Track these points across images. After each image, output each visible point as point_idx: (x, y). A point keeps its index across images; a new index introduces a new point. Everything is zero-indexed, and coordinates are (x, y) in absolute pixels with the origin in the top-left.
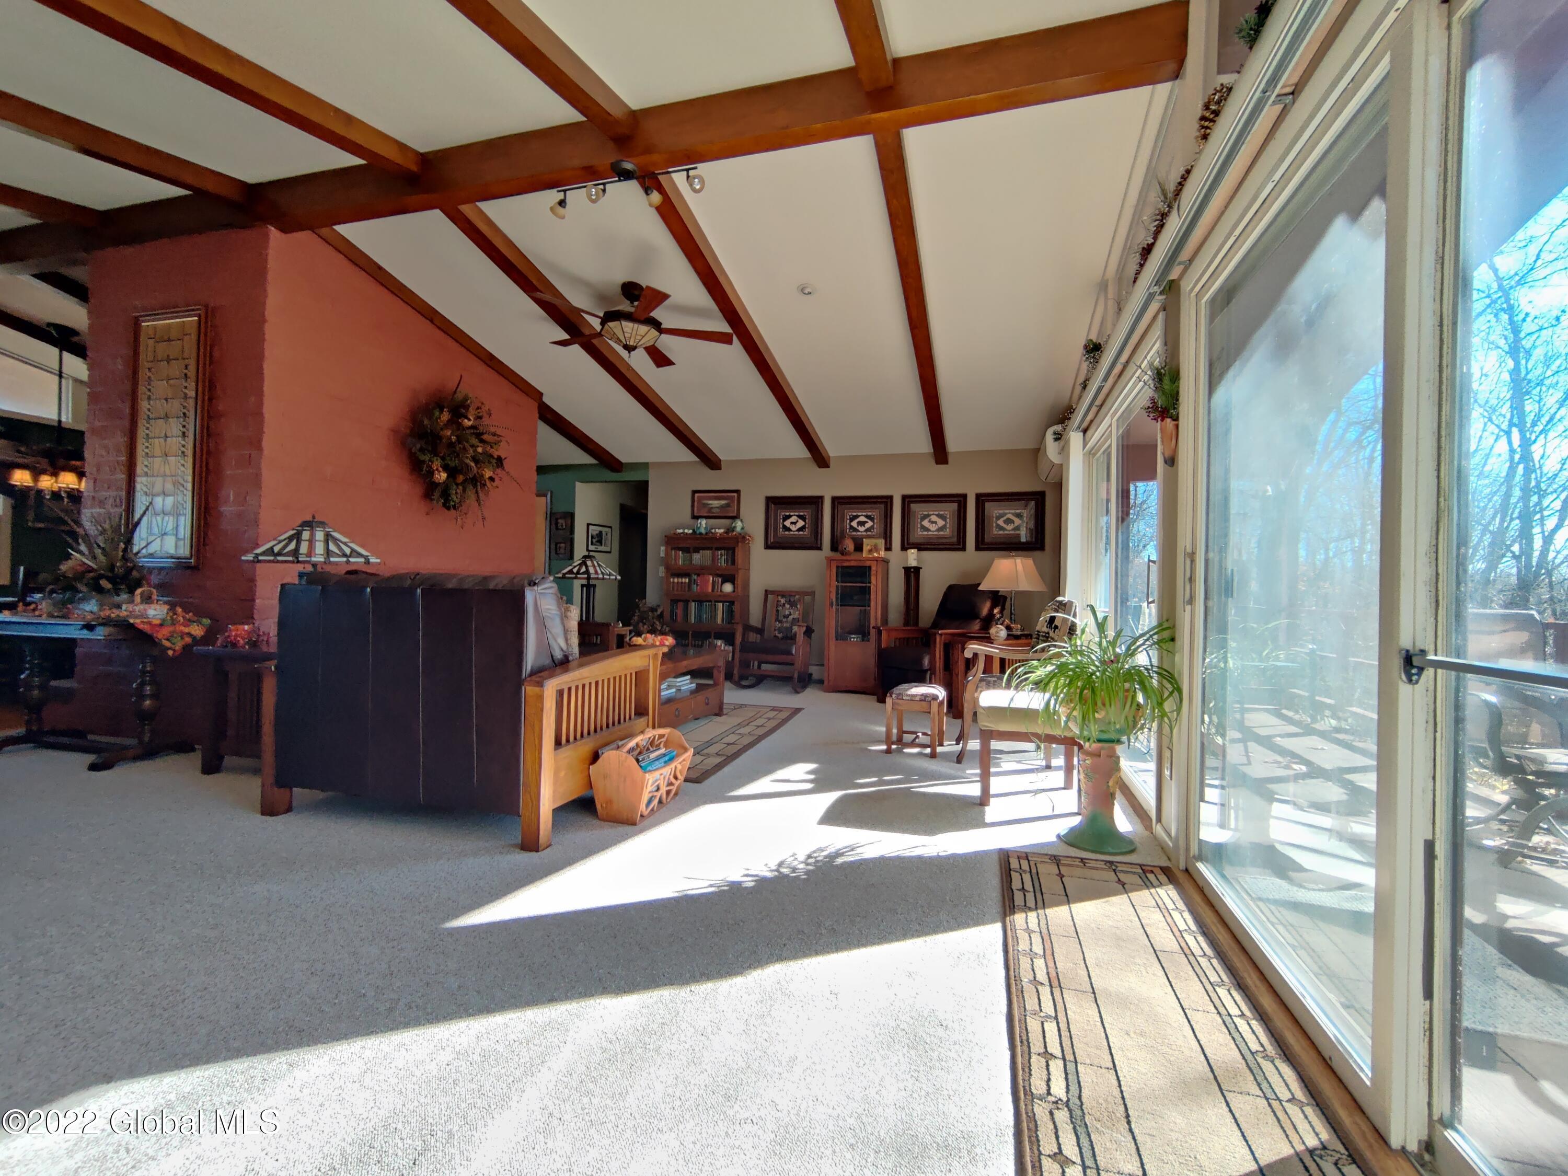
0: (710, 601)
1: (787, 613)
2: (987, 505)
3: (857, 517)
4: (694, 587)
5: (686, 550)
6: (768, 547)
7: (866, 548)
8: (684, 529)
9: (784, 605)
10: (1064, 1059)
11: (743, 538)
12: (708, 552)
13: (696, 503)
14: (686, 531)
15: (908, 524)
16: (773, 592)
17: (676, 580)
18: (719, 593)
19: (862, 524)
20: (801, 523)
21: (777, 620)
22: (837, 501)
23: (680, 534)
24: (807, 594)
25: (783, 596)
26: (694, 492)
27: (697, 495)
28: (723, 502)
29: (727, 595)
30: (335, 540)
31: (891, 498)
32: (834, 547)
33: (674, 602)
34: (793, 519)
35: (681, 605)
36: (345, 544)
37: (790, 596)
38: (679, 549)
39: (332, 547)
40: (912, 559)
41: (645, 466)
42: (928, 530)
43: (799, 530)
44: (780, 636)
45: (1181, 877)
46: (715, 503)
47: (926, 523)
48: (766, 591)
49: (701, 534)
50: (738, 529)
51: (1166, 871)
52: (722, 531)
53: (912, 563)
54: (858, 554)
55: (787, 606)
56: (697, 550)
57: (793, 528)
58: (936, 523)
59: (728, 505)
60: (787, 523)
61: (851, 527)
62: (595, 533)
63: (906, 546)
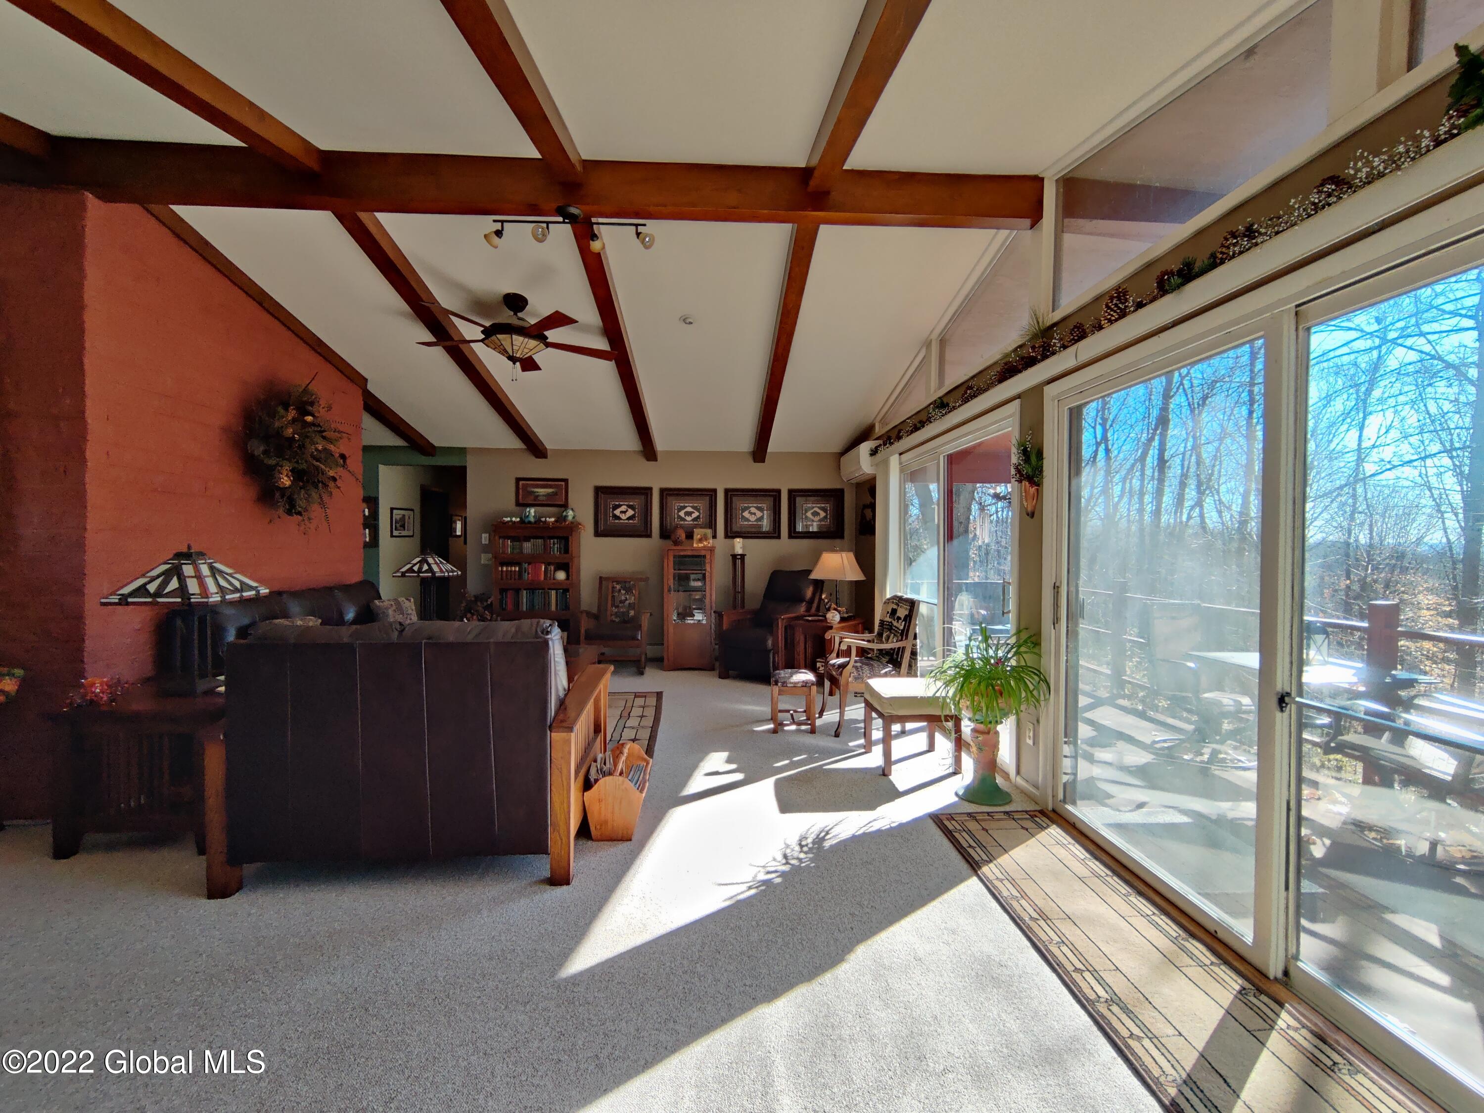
0: (543, 589)
1: (623, 598)
2: (798, 500)
3: (685, 507)
4: (526, 576)
5: (514, 539)
6: (598, 534)
7: (697, 537)
8: (511, 517)
9: (620, 591)
10: (1088, 970)
11: (574, 527)
12: (540, 541)
13: (521, 491)
14: (514, 519)
15: (731, 515)
16: (608, 579)
17: (505, 569)
18: (553, 581)
19: (689, 514)
20: (630, 513)
21: (613, 605)
22: (666, 493)
23: (508, 522)
24: (641, 580)
25: (618, 583)
26: (518, 480)
27: (521, 483)
28: (550, 490)
29: (560, 583)
30: (221, 572)
31: (715, 491)
32: (665, 534)
33: (503, 591)
34: (623, 508)
35: (510, 594)
36: (231, 575)
37: (625, 582)
38: (508, 538)
39: (223, 583)
40: (739, 545)
41: (462, 451)
42: (748, 520)
43: (629, 519)
44: (617, 620)
45: (1052, 815)
46: (542, 491)
47: (746, 514)
48: (601, 578)
49: (530, 522)
50: (570, 518)
51: (1042, 812)
52: (553, 519)
53: (739, 550)
54: (689, 541)
55: (623, 592)
56: (527, 539)
57: (623, 517)
58: (755, 514)
59: (555, 494)
60: (617, 512)
61: (679, 517)
62: (398, 517)
63: (730, 534)
